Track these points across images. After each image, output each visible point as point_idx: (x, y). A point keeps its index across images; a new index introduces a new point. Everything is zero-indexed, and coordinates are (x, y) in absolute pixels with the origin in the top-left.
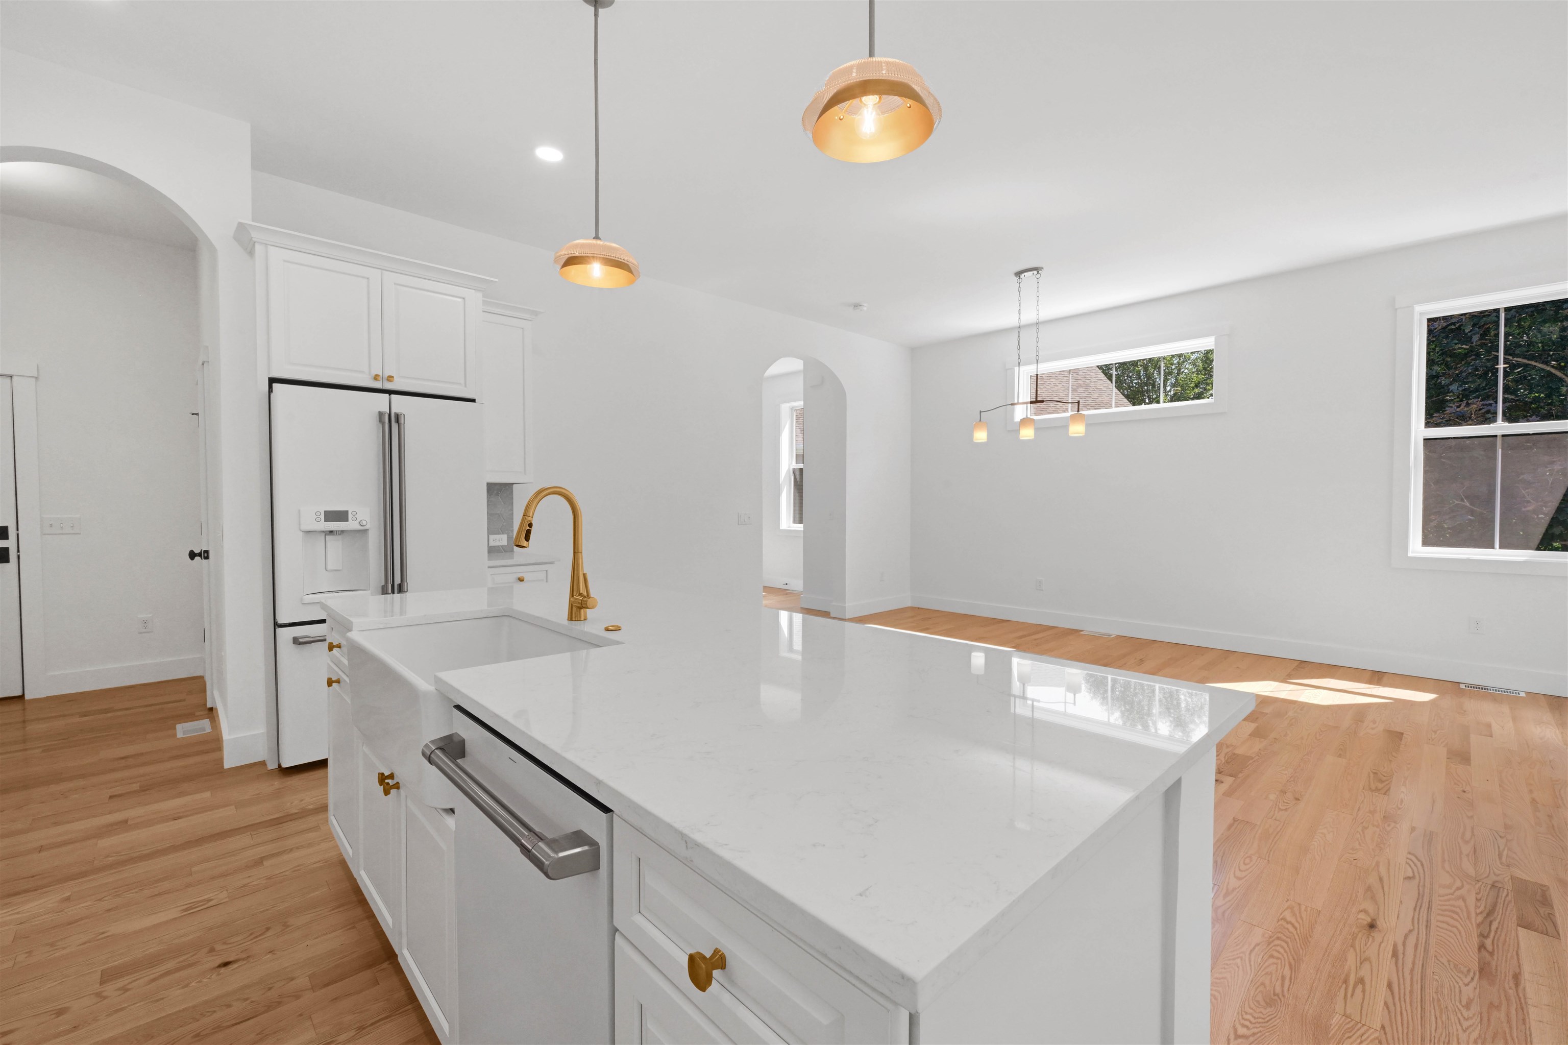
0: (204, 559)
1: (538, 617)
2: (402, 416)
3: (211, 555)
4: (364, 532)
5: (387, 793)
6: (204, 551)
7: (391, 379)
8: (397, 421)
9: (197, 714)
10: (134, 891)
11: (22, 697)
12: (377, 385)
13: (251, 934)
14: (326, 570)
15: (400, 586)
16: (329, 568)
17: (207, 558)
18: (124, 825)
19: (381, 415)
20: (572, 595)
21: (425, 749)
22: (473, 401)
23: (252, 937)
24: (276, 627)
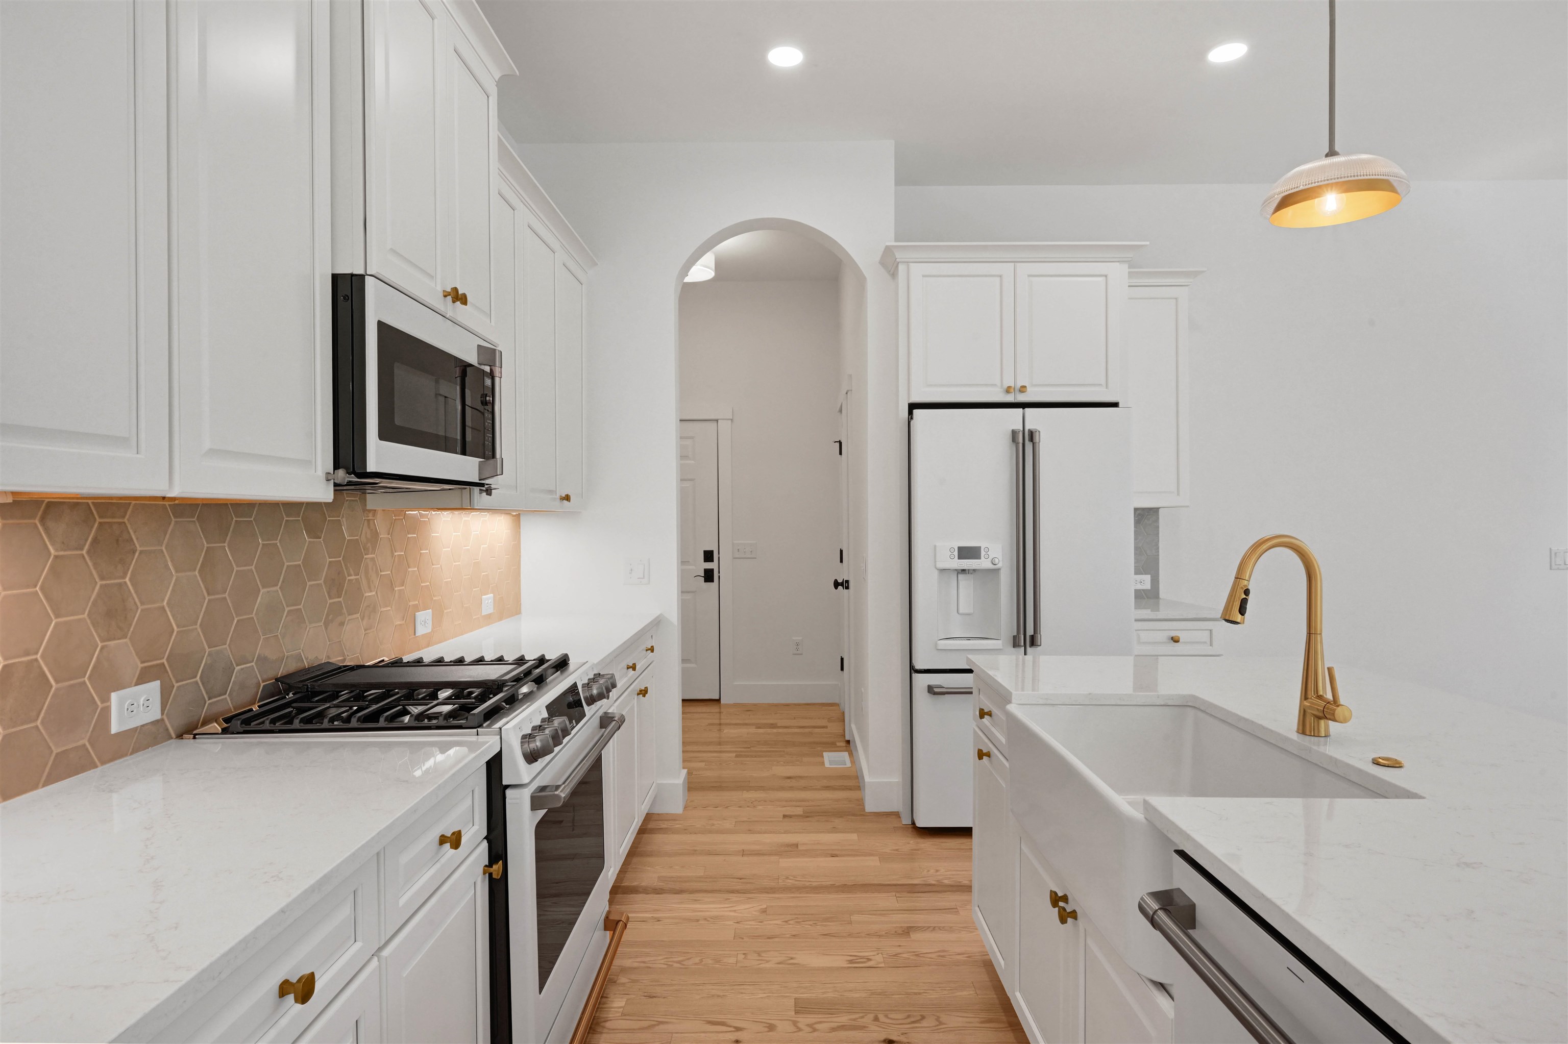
0: (846, 589)
1: (1246, 720)
2: (1037, 433)
3: (851, 585)
4: (995, 572)
5: (1063, 921)
6: (846, 581)
7: (1024, 389)
8: (1031, 439)
9: (838, 744)
10: (810, 923)
11: (718, 701)
12: (1010, 399)
13: (909, 1017)
14: (958, 613)
15: (1033, 638)
16: (961, 611)
17: (847, 588)
18: (792, 849)
19: (1014, 433)
20: (1305, 696)
21: (1141, 901)
22: (1115, 405)
23: (909, 1020)
24: (912, 671)
